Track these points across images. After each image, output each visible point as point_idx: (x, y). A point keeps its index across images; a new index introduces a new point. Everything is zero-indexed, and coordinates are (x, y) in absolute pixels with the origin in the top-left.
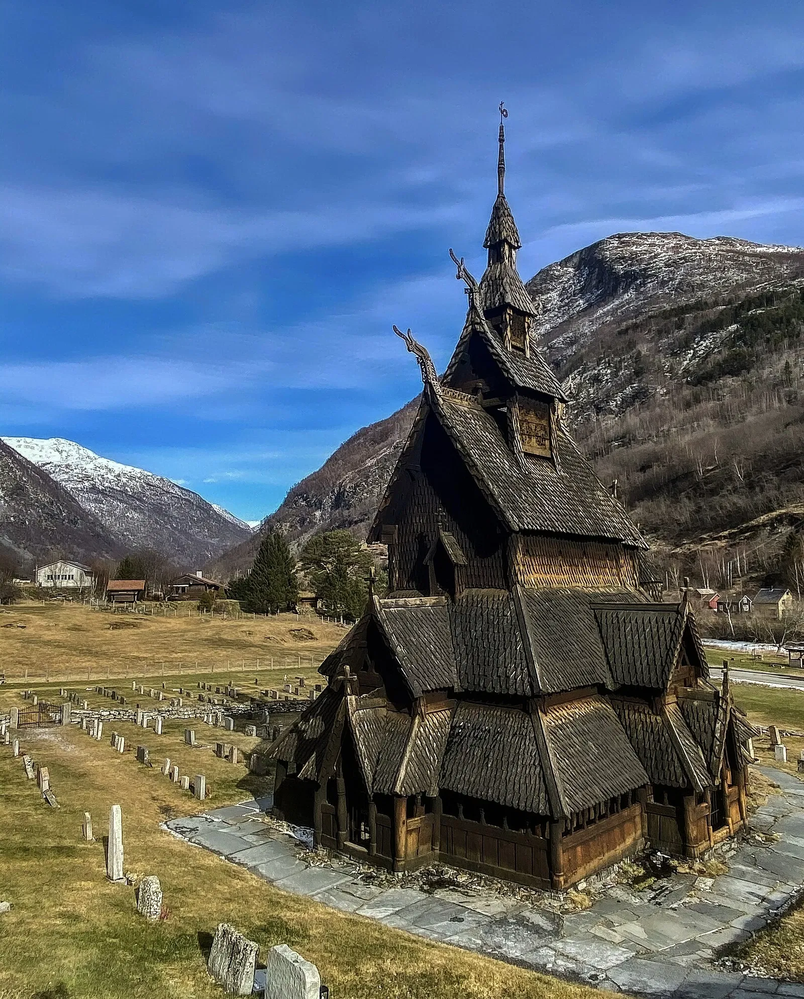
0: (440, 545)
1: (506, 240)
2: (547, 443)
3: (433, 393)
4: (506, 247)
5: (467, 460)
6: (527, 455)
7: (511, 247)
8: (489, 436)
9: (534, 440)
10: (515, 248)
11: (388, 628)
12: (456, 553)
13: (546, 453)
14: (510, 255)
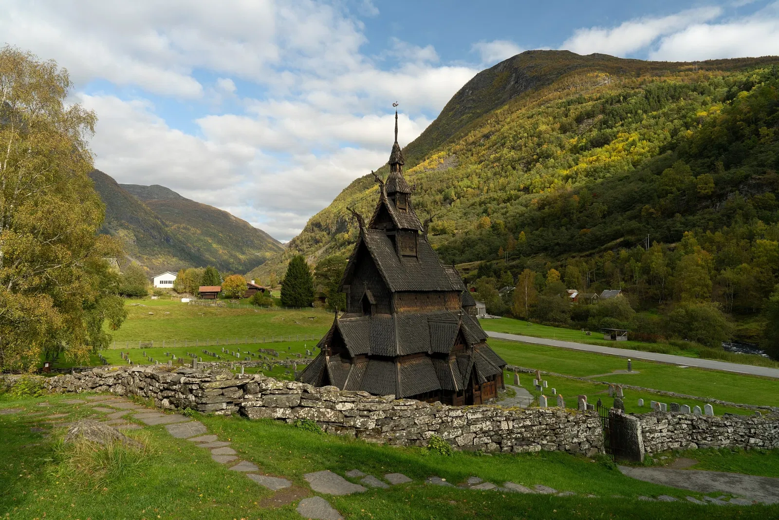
0: (365, 296)
1: (397, 163)
2: (415, 249)
3: (364, 233)
4: (398, 165)
5: (375, 262)
6: (404, 256)
7: (400, 165)
8: (388, 249)
9: (408, 249)
10: (402, 165)
11: (342, 330)
12: (371, 299)
13: (414, 254)
14: (400, 168)
